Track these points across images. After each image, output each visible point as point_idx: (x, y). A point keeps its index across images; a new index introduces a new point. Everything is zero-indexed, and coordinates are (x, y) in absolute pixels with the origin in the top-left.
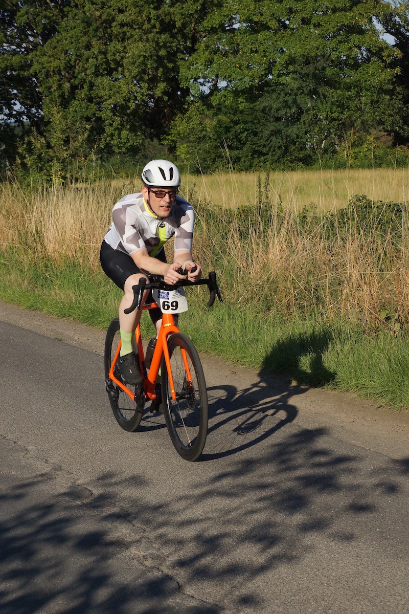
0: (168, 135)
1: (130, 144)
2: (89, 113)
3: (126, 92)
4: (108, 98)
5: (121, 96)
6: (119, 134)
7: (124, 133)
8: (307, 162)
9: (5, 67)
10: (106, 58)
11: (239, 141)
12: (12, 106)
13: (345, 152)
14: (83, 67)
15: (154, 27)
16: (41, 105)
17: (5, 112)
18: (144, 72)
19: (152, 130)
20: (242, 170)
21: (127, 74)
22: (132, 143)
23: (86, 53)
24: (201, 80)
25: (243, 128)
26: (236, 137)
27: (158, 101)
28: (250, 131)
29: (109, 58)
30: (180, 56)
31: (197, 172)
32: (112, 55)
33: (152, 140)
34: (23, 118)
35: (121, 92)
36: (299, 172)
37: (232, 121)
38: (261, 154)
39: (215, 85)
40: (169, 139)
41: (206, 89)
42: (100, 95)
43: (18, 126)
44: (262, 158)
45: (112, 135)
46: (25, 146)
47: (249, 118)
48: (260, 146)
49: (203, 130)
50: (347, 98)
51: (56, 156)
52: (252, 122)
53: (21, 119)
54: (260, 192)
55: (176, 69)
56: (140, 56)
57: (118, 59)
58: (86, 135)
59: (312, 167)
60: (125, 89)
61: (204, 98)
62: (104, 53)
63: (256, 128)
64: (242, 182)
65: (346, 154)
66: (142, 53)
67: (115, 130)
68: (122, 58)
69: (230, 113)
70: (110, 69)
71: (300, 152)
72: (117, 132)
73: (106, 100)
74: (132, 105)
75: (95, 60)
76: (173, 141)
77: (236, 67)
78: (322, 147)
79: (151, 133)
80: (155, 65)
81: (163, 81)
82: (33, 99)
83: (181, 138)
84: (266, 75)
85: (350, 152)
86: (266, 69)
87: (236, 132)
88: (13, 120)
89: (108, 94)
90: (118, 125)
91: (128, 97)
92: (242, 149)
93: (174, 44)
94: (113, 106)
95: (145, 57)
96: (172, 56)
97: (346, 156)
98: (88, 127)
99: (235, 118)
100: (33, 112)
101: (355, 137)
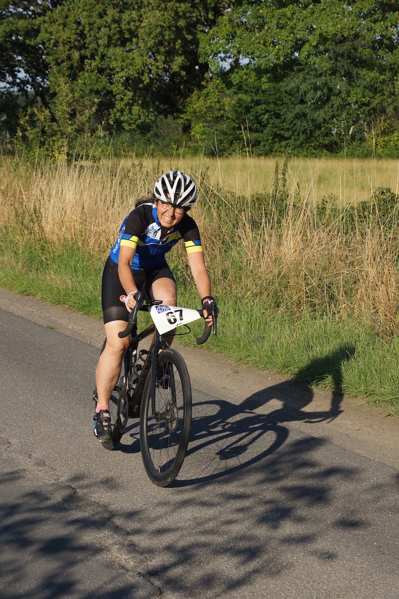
0: (182, 113)
1: (141, 121)
2: (99, 87)
3: (140, 64)
4: (120, 70)
5: (134, 68)
6: (130, 110)
7: (136, 109)
8: (332, 149)
9: (9, 31)
10: (120, 27)
11: (260, 122)
12: (16, 73)
13: (374, 140)
14: (95, 36)
16: (47, 75)
17: (8, 79)
18: (161, 43)
19: (166, 106)
20: (261, 155)
21: (142, 45)
22: (144, 119)
23: (99, 21)
24: (222, 55)
25: (265, 109)
26: (257, 118)
27: (174, 75)
28: (272, 113)
29: (123, 27)
30: (200, 27)
31: (212, 154)
32: (126, 24)
33: (166, 117)
34: (27, 87)
35: (135, 64)
36: (323, 160)
37: (252, 101)
38: (282, 138)
39: (237, 61)
40: (183, 118)
41: (226, 65)
42: (111, 67)
43: (22, 95)
44: (283, 143)
45: (122, 111)
46: (27, 118)
47: (272, 99)
48: (283, 129)
49: (220, 110)
50: (380, 82)
51: (60, 131)
52: (275, 103)
53: (25, 88)
54: (277, 179)
55: (196, 42)
56: (157, 26)
57: (132, 28)
58: (94, 109)
59: (338, 155)
60: (138, 60)
61: (224, 75)
62: (118, 22)
63: (279, 110)
64: (260, 168)
65: (374, 142)
66: (160, 23)
67: (126, 105)
68: (137, 27)
69: (251, 92)
70: (124, 39)
71: (325, 138)
72: (128, 107)
73: (118, 72)
74: (146, 79)
75: (108, 29)
76: (188, 120)
77: (260, 43)
78: (350, 133)
79: (165, 110)
80: (173, 37)
81: (181, 55)
82: (39, 68)
83: (196, 116)
84: (292, 53)
85: (379, 140)
86: (293, 47)
87: (257, 112)
88: (16, 89)
89: (120, 65)
90: (129, 99)
91: (142, 70)
92: (262, 132)
93: (194, 15)
94: (124, 78)
95: (162, 27)
96: (191, 27)
97: (374, 144)
98: (96, 100)
99: (256, 98)
100: (38, 81)
101: (386, 124)
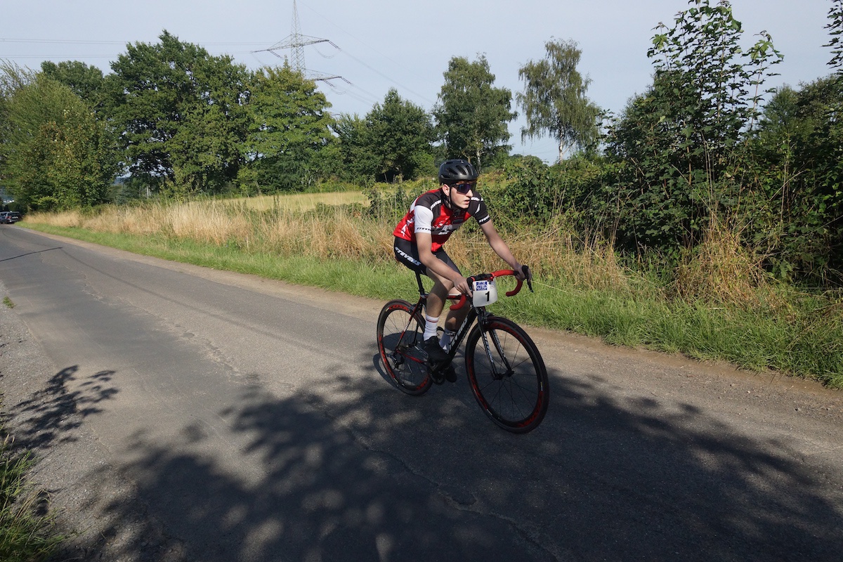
0: (235, 179)
9: (153, 149)
15: (225, 129)
16: (172, 167)
18: (221, 150)
21: (213, 151)
23: (194, 142)
24: (250, 154)
26: (268, 179)
27: (229, 164)
28: (274, 177)
29: (205, 144)
30: (239, 142)
31: (250, 196)
33: (228, 182)
35: (210, 160)
36: (297, 195)
37: (265, 173)
39: (257, 156)
41: (253, 158)
42: (200, 161)
43: (162, 177)
44: (280, 189)
46: (164, 186)
48: (279, 183)
49: (251, 177)
52: (275, 173)
53: (163, 173)
54: (275, 202)
57: (208, 144)
58: (193, 179)
59: (304, 192)
60: (213, 159)
61: (252, 162)
62: (202, 142)
71: (298, 186)
73: (203, 164)
74: (216, 166)
76: (238, 182)
77: (265, 147)
78: (309, 183)
79: (228, 179)
83: (241, 180)
84: (280, 151)
85: (321, 185)
86: (280, 148)
89: (204, 161)
91: (214, 163)
97: (319, 187)
100: (169, 170)
101: (323, 178)
